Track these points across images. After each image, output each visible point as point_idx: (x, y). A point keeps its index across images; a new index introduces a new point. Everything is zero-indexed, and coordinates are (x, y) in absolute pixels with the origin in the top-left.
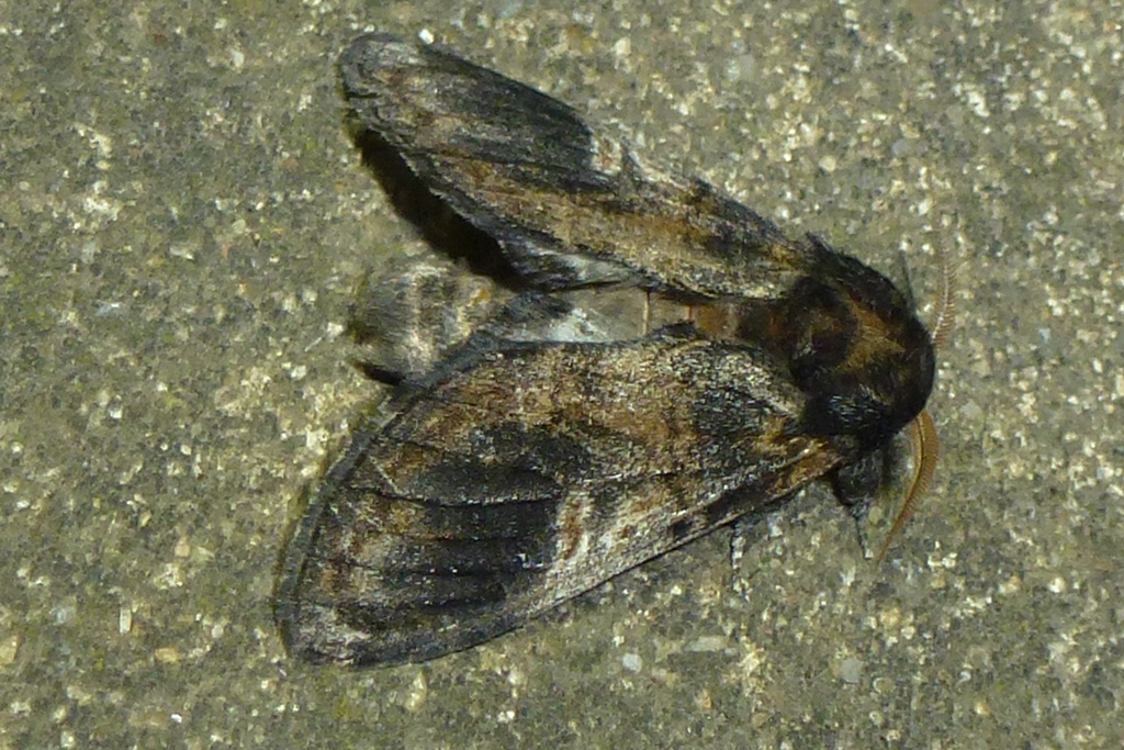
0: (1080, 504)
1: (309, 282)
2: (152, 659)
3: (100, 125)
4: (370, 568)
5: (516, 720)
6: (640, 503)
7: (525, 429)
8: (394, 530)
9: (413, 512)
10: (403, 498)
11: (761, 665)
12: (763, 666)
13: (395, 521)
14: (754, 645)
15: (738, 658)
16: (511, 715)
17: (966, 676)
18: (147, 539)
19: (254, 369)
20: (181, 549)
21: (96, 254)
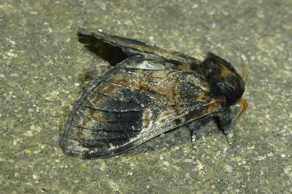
0: (286, 139)
1: (70, 74)
2: (23, 152)
3: (12, 39)
4: (88, 130)
5: (133, 175)
6: (166, 113)
7: (132, 91)
8: (95, 119)
9: (101, 114)
10: (98, 110)
11: (203, 167)
12: (204, 167)
13: (96, 116)
14: (201, 162)
15: (196, 165)
16: (131, 173)
17: (262, 173)
18: (22, 125)
19: (54, 91)
20: (33, 127)
21: (10, 63)
